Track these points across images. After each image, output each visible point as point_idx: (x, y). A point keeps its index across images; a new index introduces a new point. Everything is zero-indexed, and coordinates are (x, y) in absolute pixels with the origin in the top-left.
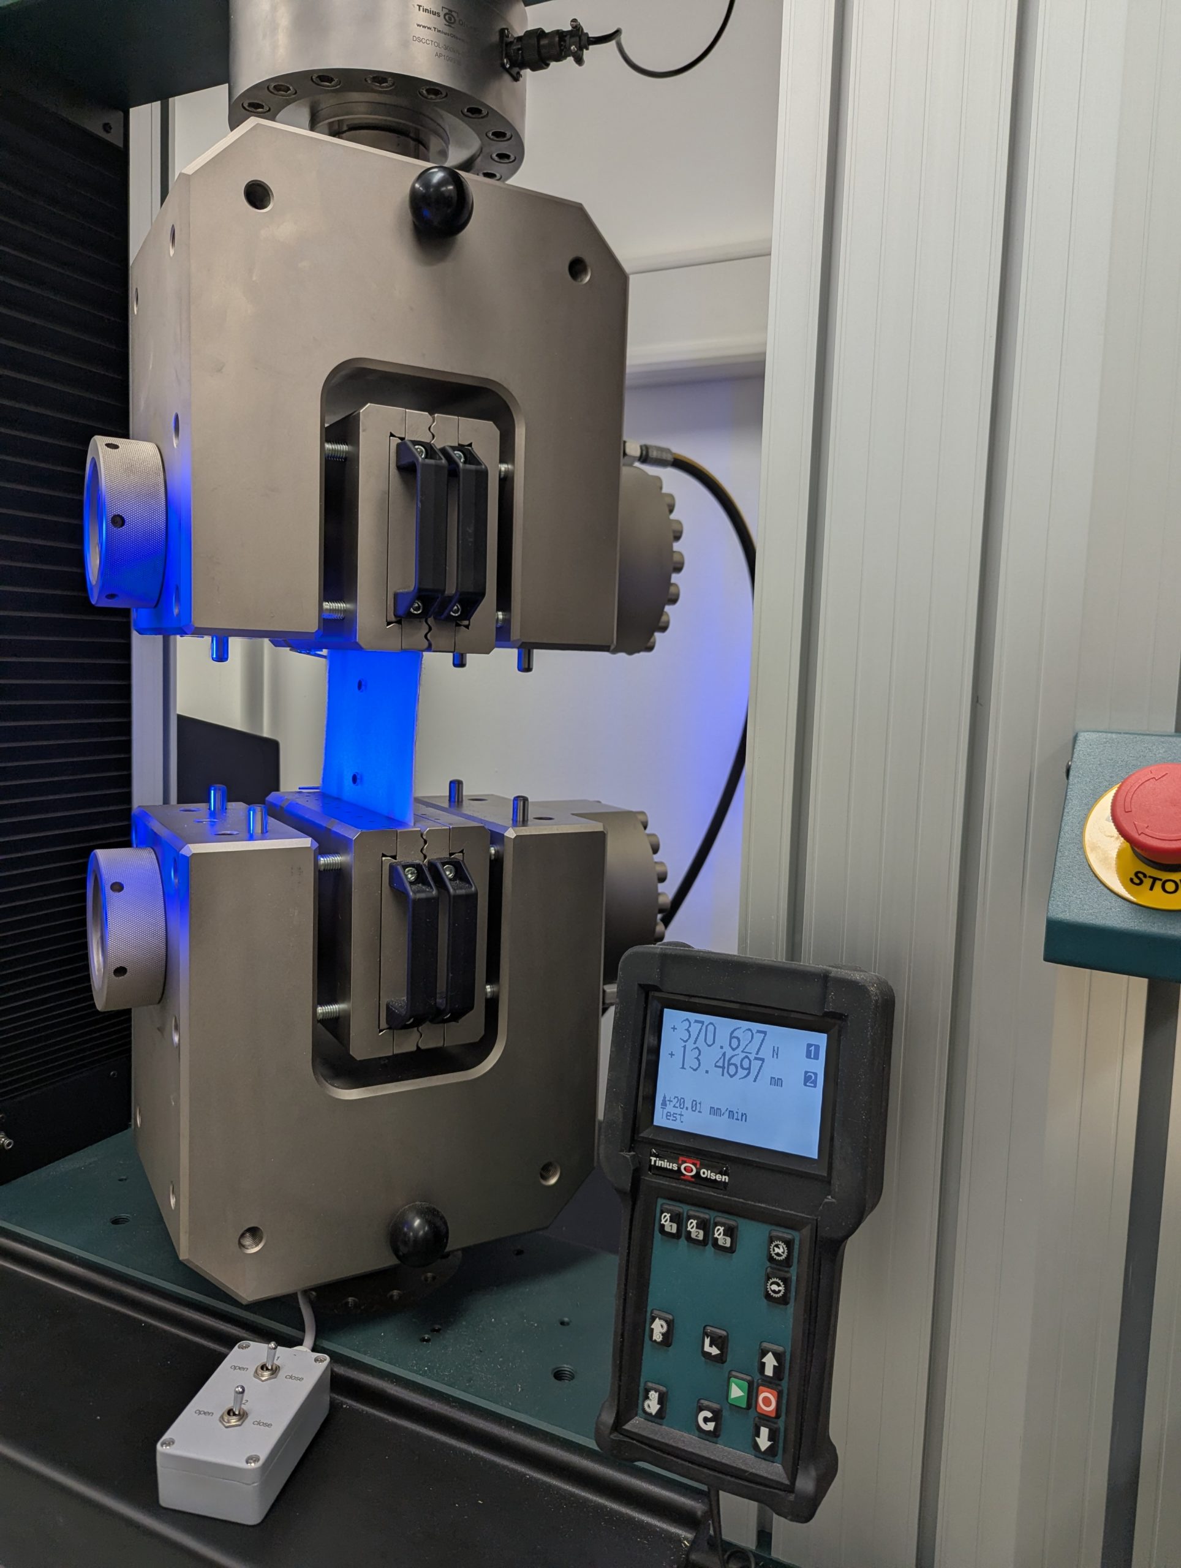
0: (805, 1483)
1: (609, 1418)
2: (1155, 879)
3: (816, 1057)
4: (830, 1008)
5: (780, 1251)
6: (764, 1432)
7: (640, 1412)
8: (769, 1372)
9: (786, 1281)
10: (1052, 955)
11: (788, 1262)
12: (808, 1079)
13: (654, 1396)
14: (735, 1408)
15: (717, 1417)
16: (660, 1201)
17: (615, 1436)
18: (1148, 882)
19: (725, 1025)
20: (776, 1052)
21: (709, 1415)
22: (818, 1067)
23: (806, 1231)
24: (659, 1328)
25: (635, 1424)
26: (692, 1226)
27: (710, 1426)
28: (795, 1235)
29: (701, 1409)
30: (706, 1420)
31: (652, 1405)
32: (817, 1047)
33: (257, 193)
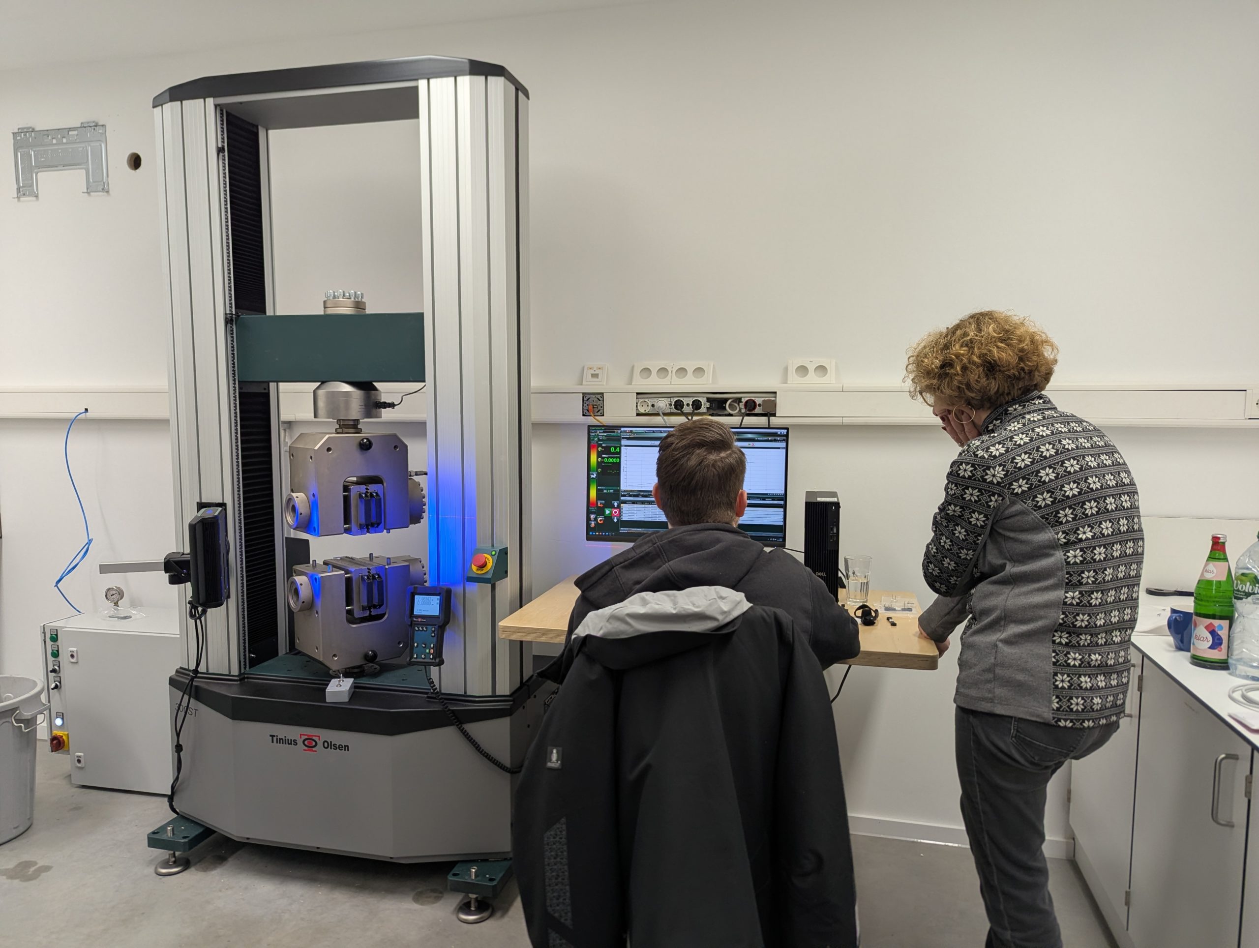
0: (441, 660)
3: (439, 600)
5: (435, 630)
8: (432, 647)
9: (436, 634)
12: (437, 603)
14: (427, 653)
15: (425, 655)
16: (416, 626)
18: (479, 570)
19: (424, 597)
20: (432, 600)
22: (439, 602)
23: (439, 626)
24: (416, 645)
25: (413, 660)
26: (420, 628)
27: (424, 657)
28: (436, 626)
29: (422, 655)
31: (415, 656)
32: (439, 598)
33: (329, 449)
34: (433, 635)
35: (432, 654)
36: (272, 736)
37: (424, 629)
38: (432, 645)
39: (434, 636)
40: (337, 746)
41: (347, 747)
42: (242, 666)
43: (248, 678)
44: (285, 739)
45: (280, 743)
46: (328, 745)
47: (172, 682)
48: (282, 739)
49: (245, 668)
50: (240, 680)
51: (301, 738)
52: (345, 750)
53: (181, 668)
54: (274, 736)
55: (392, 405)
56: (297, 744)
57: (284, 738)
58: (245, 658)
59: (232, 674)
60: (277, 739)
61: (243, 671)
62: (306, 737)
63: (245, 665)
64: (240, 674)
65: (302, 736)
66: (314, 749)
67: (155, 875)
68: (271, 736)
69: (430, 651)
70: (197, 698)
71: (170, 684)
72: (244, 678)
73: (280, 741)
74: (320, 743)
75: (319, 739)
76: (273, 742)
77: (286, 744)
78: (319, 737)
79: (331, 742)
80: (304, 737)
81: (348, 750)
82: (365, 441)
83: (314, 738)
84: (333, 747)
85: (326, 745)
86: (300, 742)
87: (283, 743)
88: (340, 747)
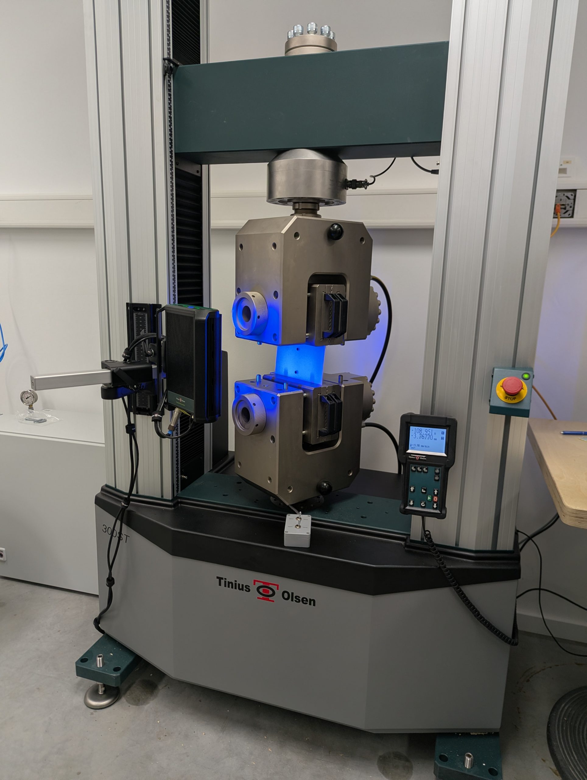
0: (443, 512)
1: (402, 507)
2: (509, 398)
3: (444, 434)
4: (448, 424)
5: (437, 471)
6: (435, 504)
7: (408, 505)
8: (436, 493)
9: (439, 477)
10: (491, 412)
11: (439, 473)
12: (442, 438)
13: (412, 502)
14: (429, 501)
15: (425, 503)
16: (411, 465)
17: (404, 510)
18: (508, 398)
19: (424, 429)
20: (435, 434)
21: (423, 503)
22: (444, 436)
23: (443, 467)
24: (412, 489)
25: (408, 508)
26: (419, 469)
27: (424, 505)
28: (440, 468)
29: (422, 502)
30: (423, 504)
31: (411, 503)
32: (444, 432)
33: (296, 235)
34: (437, 478)
35: (435, 502)
36: (220, 579)
37: (424, 469)
38: (436, 492)
39: (438, 480)
40: (301, 599)
41: (312, 602)
42: (175, 489)
43: (181, 503)
44: (236, 584)
45: (229, 587)
46: (288, 596)
47: (98, 501)
48: (232, 583)
49: (177, 491)
50: (174, 506)
51: (254, 584)
52: (310, 604)
53: (107, 486)
54: (222, 579)
55: (364, 184)
56: (249, 591)
57: (234, 583)
58: (177, 481)
59: (165, 498)
60: (225, 582)
61: (175, 495)
62: (261, 584)
63: (178, 487)
64: (174, 498)
65: (256, 582)
66: (270, 598)
67: (85, 706)
68: (218, 578)
69: (432, 498)
70: (129, 525)
71: (96, 503)
72: (178, 503)
73: (229, 584)
74: (279, 593)
75: (278, 589)
76: (220, 585)
77: (236, 588)
78: (278, 586)
79: (292, 593)
80: (258, 584)
81: (314, 605)
82: (336, 227)
83: (270, 586)
84: (294, 599)
85: (286, 595)
86: (253, 588)
87: (232, 587)
88: (304, 601)
